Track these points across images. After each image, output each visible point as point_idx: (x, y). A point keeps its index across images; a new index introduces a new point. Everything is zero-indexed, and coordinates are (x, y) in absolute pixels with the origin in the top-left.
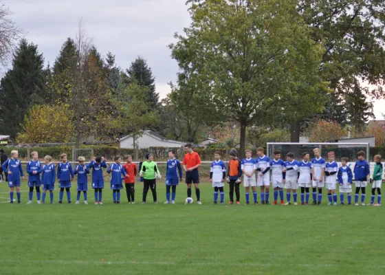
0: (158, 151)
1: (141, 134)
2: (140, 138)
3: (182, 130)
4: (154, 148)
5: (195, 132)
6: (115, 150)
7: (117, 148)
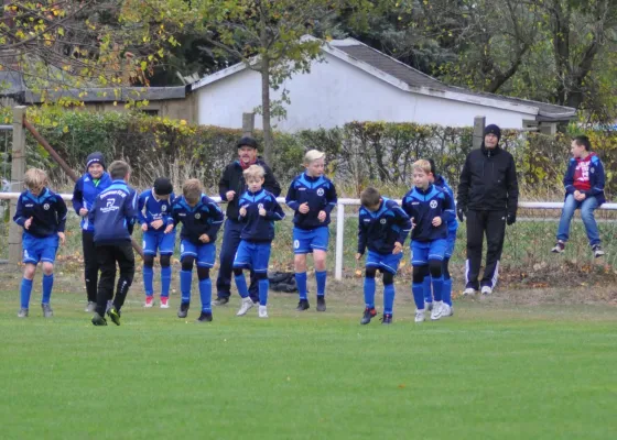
0: (387, 144)
1: (302, 56)
2: (298, 76)
3: (523, 41)
4: (371, 133)
5: (590, 53)
6: (170, 133)
7: (182, 125)
